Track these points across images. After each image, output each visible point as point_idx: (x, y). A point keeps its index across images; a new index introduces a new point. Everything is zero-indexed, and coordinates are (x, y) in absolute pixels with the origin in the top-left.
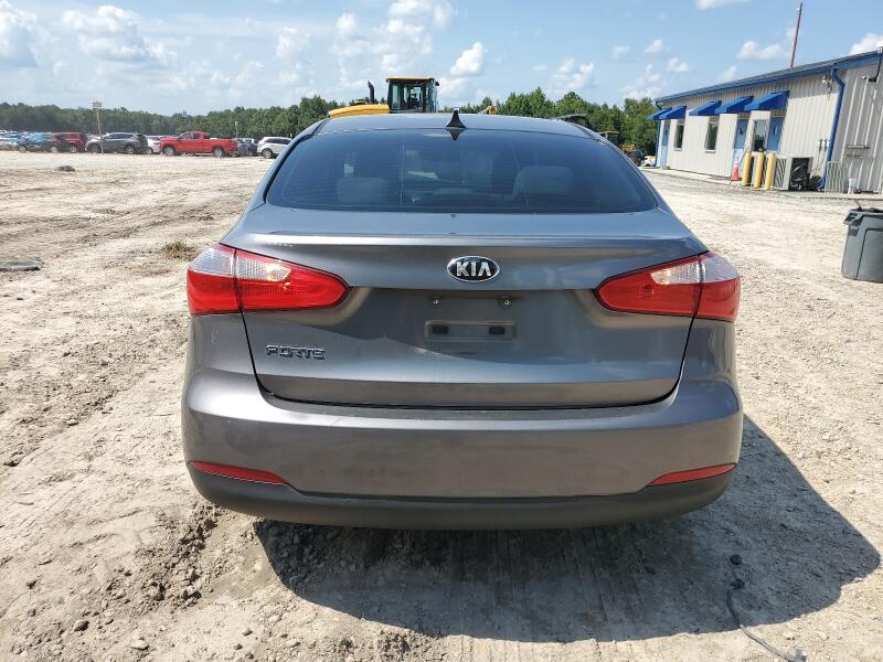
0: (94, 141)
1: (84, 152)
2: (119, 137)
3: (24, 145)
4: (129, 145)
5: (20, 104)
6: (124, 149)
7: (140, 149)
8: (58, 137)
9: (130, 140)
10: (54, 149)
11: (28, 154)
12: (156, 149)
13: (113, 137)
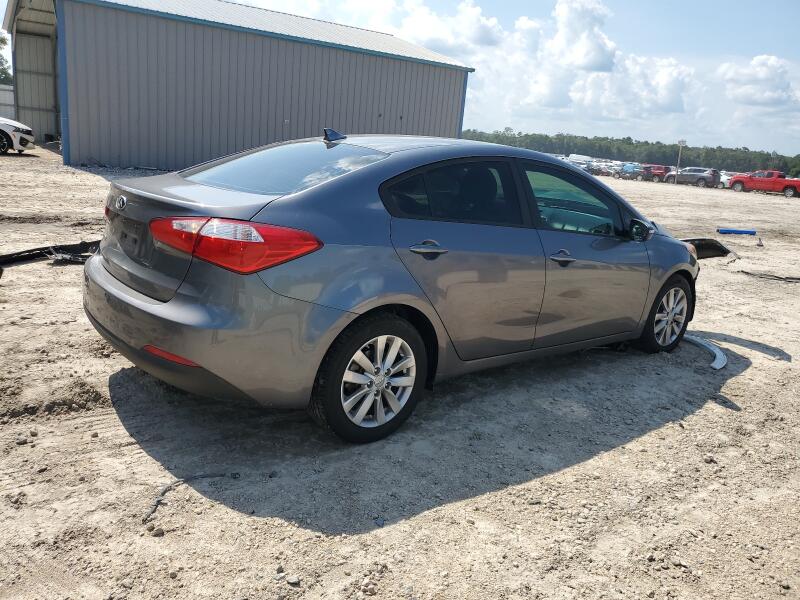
0: (673, 173)
1: (662, 182)
2: (695, 171)
3: (618, 173)
4: (703, 179)
5: (658, 143)
6: (696, 182)
7: (712, 183)
8: (645, 168)
9: (705, 174)
10: (640, 178)
11: (621, 181)
12: (727, 185)
13: (690, 171)
